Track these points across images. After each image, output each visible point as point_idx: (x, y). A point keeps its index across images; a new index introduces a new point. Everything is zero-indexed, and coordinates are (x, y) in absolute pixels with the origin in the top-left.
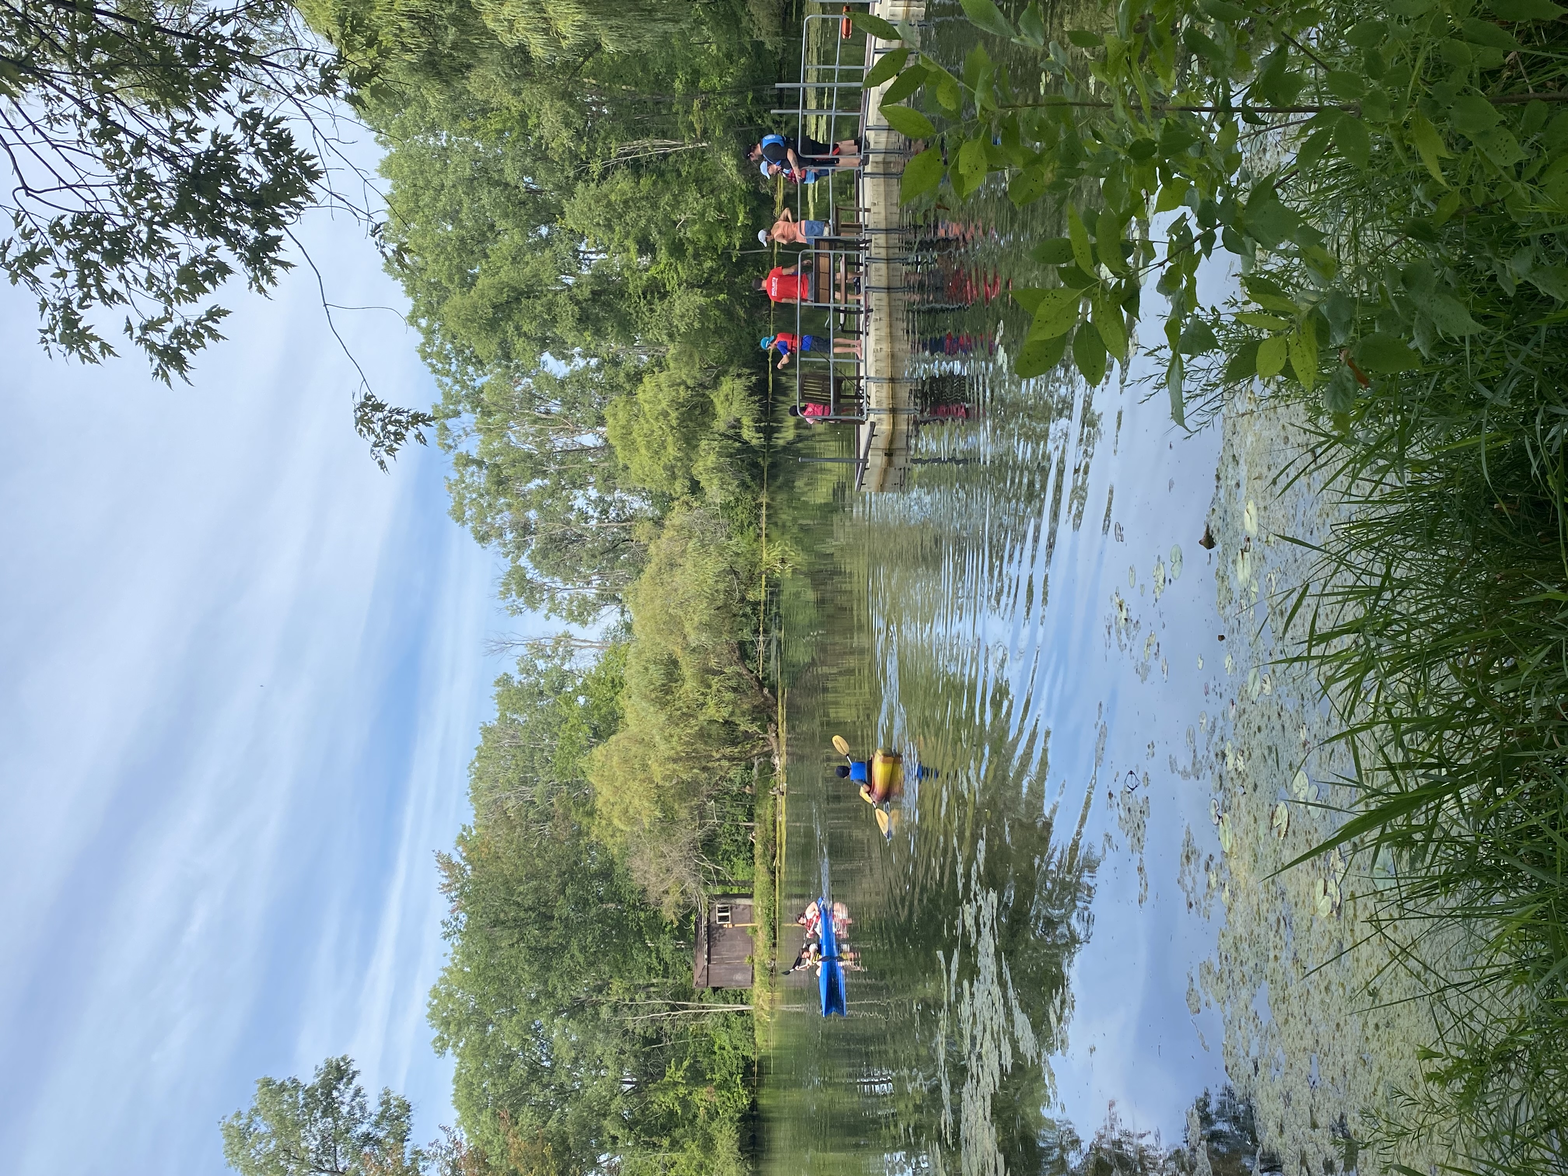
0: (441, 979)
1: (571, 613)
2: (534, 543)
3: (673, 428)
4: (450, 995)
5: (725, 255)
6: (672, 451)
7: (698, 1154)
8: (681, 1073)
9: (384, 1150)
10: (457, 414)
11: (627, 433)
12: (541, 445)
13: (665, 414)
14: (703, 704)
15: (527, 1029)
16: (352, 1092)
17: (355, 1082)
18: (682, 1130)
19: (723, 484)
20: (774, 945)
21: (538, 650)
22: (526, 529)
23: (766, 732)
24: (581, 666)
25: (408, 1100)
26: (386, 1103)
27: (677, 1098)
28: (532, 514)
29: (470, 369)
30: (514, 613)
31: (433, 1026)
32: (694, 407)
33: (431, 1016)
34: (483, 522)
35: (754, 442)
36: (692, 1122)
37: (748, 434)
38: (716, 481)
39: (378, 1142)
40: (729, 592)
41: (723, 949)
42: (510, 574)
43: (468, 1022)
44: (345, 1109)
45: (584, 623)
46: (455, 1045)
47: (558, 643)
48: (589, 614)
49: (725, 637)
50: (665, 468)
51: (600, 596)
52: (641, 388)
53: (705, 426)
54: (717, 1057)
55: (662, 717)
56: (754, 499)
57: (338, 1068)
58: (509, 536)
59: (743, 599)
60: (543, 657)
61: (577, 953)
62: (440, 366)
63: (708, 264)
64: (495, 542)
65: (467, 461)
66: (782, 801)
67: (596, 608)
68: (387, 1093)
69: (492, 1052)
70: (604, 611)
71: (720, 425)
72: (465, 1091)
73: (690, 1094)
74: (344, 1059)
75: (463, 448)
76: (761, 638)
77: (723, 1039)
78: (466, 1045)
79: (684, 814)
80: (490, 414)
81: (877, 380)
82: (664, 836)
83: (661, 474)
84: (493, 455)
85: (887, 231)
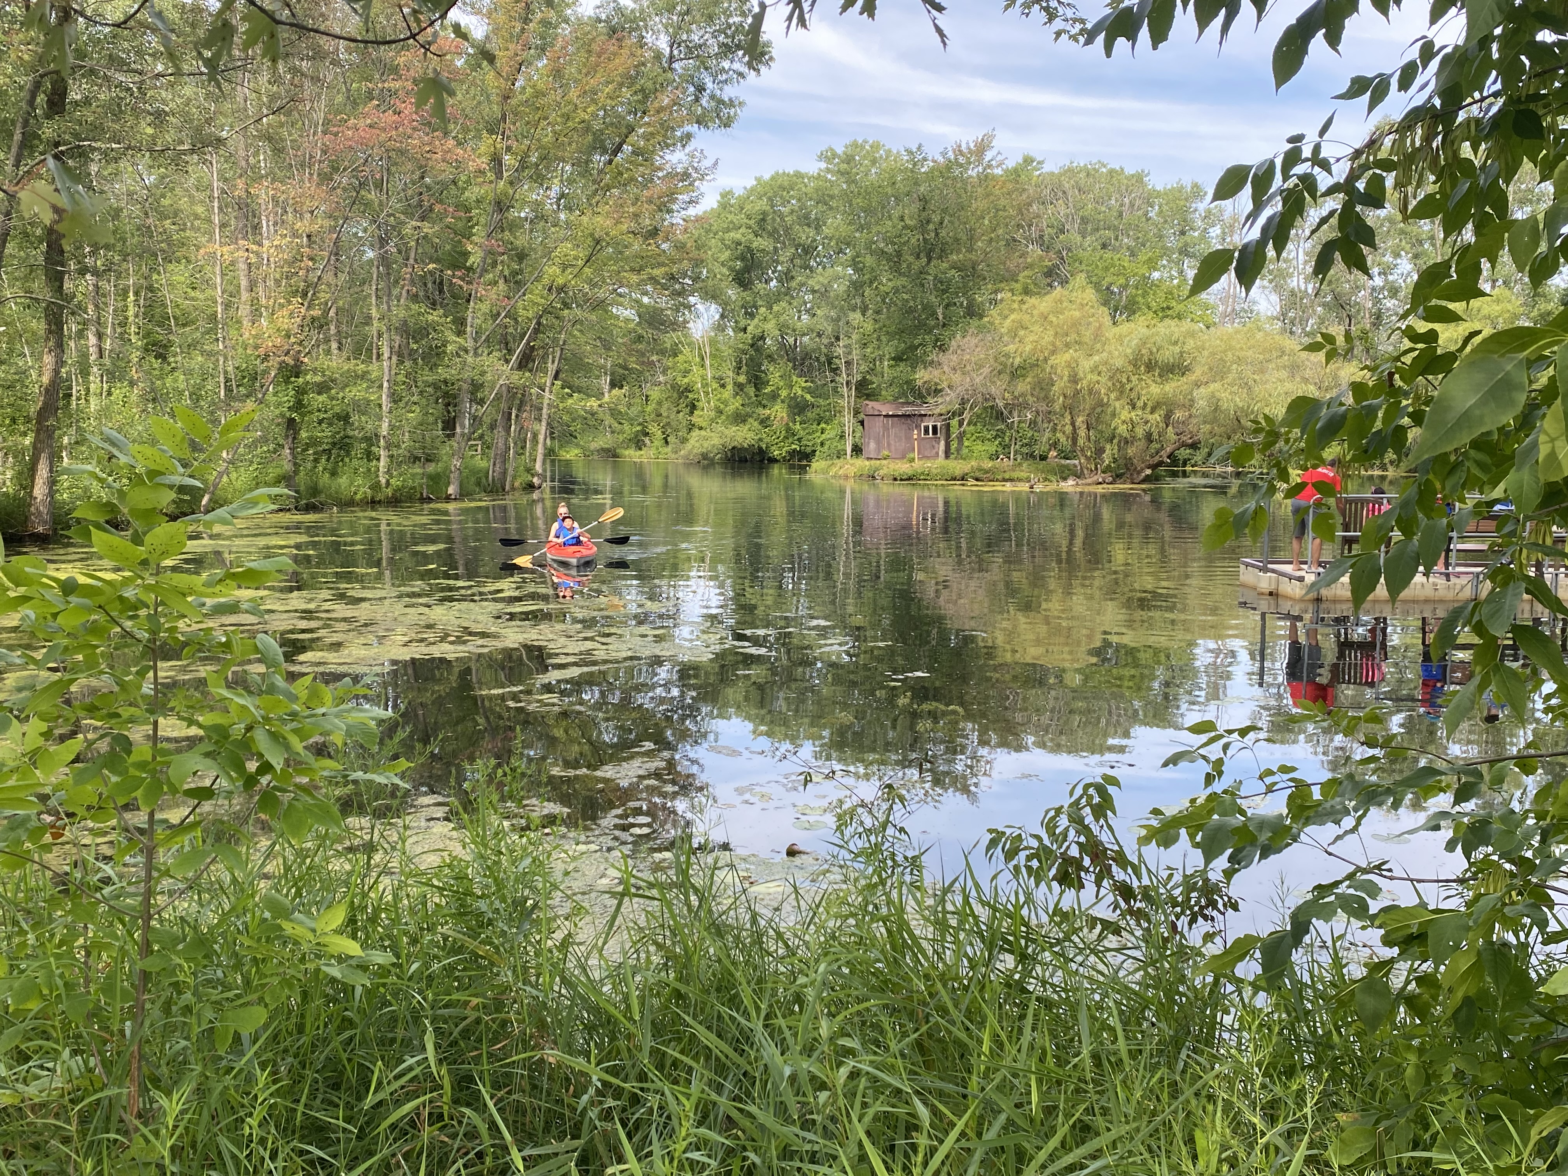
4: (875, 161)
7: (731, 409)
9: (691, 105)
14: (1133, 406)
16: (741, 69)
17: (750, 72)
18: (752, 394)
20: (895, 479)
23: (1104, 472)
27: (778, 389)
31: (846, 146)
33: (855, 144)
36: (759, 403)
41: (896, 430)
43: (850, 182)
46: (828, 171)
49: (1206, 428)
57: (763, 54)
66: (1024, 487)
67: (1279, 288)
69: (820, 207)
72: (787, 183)
78: (829, 182)
82: (998, 369)
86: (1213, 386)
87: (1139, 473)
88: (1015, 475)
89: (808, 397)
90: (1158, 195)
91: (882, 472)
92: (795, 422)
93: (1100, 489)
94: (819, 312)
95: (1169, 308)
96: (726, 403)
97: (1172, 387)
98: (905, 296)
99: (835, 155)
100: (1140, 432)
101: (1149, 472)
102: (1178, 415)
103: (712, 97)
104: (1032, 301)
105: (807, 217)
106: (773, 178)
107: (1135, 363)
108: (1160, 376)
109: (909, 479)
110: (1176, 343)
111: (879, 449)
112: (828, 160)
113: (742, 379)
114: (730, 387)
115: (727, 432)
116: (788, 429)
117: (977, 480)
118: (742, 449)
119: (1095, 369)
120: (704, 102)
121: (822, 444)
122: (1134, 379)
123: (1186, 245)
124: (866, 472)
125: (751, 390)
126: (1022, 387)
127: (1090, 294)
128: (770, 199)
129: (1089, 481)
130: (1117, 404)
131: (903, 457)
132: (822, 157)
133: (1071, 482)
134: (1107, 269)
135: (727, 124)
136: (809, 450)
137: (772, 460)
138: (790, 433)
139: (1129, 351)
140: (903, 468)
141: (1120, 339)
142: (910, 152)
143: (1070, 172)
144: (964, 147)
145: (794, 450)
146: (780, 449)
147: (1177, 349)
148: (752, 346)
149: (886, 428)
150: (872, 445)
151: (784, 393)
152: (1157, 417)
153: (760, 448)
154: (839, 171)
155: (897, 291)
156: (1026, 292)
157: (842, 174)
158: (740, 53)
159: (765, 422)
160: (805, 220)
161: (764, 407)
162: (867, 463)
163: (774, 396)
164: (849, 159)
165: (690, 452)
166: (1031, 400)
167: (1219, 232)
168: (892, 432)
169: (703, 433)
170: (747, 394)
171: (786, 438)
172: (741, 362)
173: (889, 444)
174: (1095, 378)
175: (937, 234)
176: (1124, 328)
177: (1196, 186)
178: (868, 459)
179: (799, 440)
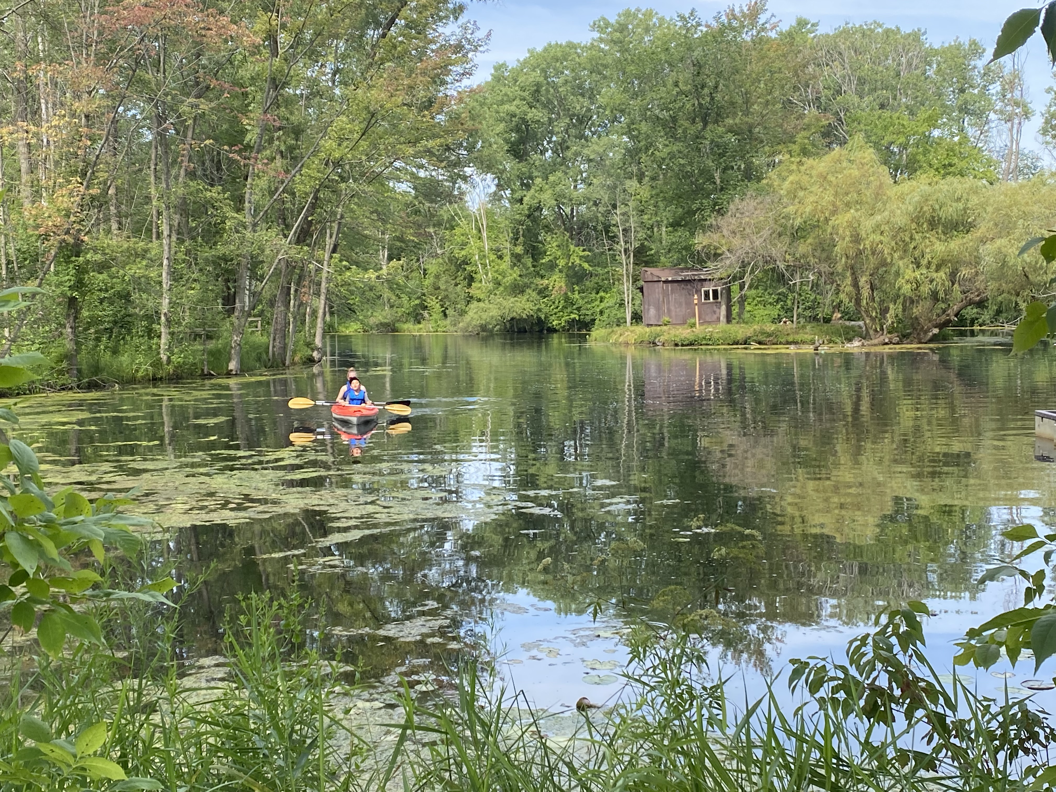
0: (663, 19)
4: (648, 29)
7: (508, 280)
8: (578, 261)
14: (918, 264)
18: (530, 265)
20: (676, 345)
23: (889, 332)
27: (556, 258)
31: (619, 16)
33: (628, 13)
36: (537, 274)
41: (676, 296)
43: (623, 50)
46: (601, 40)
49: (992, 285)
54: (593, 295)
55: (903, 221)
66: (809, 349)
69: (595, 77)
72: (559, 54)
73: (561, 271)
78: (602, 50)
86: (999, 242)
87: (926, 332)
88: (798, 338)
89: (586, 266)
90: (936, 53)
91: (662, 339)
92: (573, 291)
93: (887, 349)
94: (595, 181)
95: (951, 165)
96: (503, 274)
97: (957, 244)
98: (682, 161)
99: (607, 25)
100: (925, 289)
101: (936, 331)
102: (965, 272)
104: (809, 162)
105: (580, 87)
106: (545, 50)
108: (945, 233)
109: (691, 344)
110: (959, 200)
111: (659, 316)
112: (601, 30)
113: (519, 250)
114: (507, 258)
115: (505, 303)
116: (567, 299)
117: (760, 343)
118: (521, 320)
119: (877, 229)
121: (601, 313)
122: (917, 237)
123: (966, 103)
124: (646, 338)
125: (528, 261)
126: (803, 248)
127: (870, 154)
128: (544, 71)
129: (875, 341)
130: (901, 263)
131: (684, 323)
132: (595, 26)
133: (856, 343)
134: (886, 128)
136: (588, 319)
137: (552, 330)
138: (569, 302)
139: (911, 208)
140: (684, 333)
141: (902, 198)
142: (682, 18)
143: (845, 33)
144: (737, 10)
145: (574, 320)
146: (559, 318)
147: (961, 206)
148: (529, 216)
149: (665, 294)
150: (652, 311)
151: (561, 263)
152: (942, 274)
153: (539, 319)
154: (612, 41)
155: (672, 156)
156: (805, 152)
157: (615, 43)
159: (543, 292)
160: (580, 91)
161: (542, 277)
162: (648, 329)
163: (552, 266)
164: (622, 28)
165: (469, 324)
166: (812, 261)
167: (999, 88)
168: (672, 298)
169: (481, 304)
170: (524, 265)
171: (565, 307)
172: (518, 233)
173: (669, 310)
174: (878, 238)
175: (712, 99)
176: (906, 186)
177: (974, 43)
178: (649, 325)
179: (579, 309)
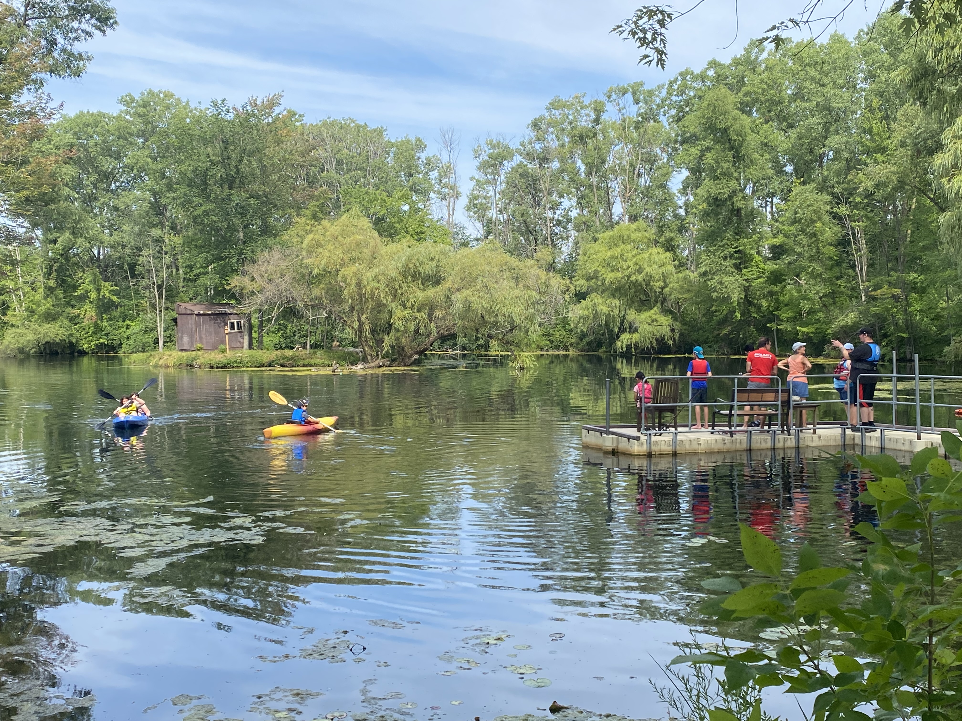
0: (179, 100)
1: (476, 198)
2: (532, 167)
3: (629, 277)
4: (168, 107)
5: (772, 317)
6: (609, 276)
7: (42, 309)
8: (107, 295)
9: (43, 57)
10: (637, 102)
11: (623, 240)
12: (613, 171)
13: (640, 271)
14: (404, 306)
15: (142, 170)
16: (89, 29)
17: (97, 32)
18: (61, 296)
19: (585, 318)
20: (212, 367)
21: (446, 172)
22: (544, 159)
23: (383, 357)
24: (434, 207)
25: (83, 75)
26: (81, 57)
27: (87, 292)
28: (556, 165)
29: (673, 112)
30: (475, 151)
31: (142, 94)
32: (646, 294)
33: (150, 92)
34: (549, 124)
35: (619, 344)
36: (68, 304)
37: (625, 339)
38: (586, 313)
39: (50, 52)
40: (495, 325)
41: (207, 326)
42: (507, 147)
43: (146, 122)
44: (75, 24)
45: (468, 209)
46: (128, 113)
47: (452, 188)
48: (475, 213)
49: (460, 323)
50: (596, 272)
51: (490, 221)
52: (661, 250)
53: (630, 304)
54: (120, 323)
55: (393, 274)
56: (571, 345)
57: (109, 18)
58: (538, 146)
59: (490, 337)
60: (440, 176)
61: (203, 208)
62: (676, 87)
63: (764, 303)
64: (533, 135)
65: (599, 111)
66: (328, 371)
67: (481, 218)
68: (89, 58)
69: (121, 142)
70: (478, 225)
71: (632, 315)
72: (91, 121)
73: (91, 302)
74: (115, 22)
75: (609, 107)
76: (459, 352)
77: (136, 327)
78: (128, 121)
79: (316, 292)
80: (637, 128)
81: (674, 441)
82: (297, 277)
83: (591, 268)
84: (604, 132)
85: (798, 448)
86: (466, 293)
87: (409, 358)
88: (313, 361)
89: (115, 298)
90: (392, 145)
91: (199, 362)
93: (380, 371)
95: (422, 233)
96: (38, 304)
97: (432, 292)
98: (214, 218)
99: (133, 100)
100: (412, 327)
101: (416, 357)
102: (438, 313)
103: (64, 50)
105: (109, 149)
107: (404, 274)
108: (423, 284)
109: (225, 367)
110: (432, 260)
111: (192, 343)
112: (127, 104)
113: (52, 283)
114: (41, 290)
115: (40, 329)
116: (96, 325)
117: (282, 365)
118: (54, 344)
119: (376, 279)
120: (56, 54)
121: (128, 338)
122: (405, 286)
124: (184, 361)
125: (60, 293)
127: (364, 221)
129: (372, 365)
130: (393, 305)
131: (214, 348)
133: (360, 366)
134: (371, 202)
135: (77, 73)
136: (115, 343)
137: (82, 353)
138: (98, 329)
139: (400, 265)
140: (216, 357)
141: (392, 255)
142: (216, 104)
143: (328, 125)
144: (258, 102)
145: (103, 344)
146: (89, 342)
147: (434, 264)
148: (62, 255)
149: (198, 325)
150: (186, 339)
151: (92, 296)
152: (423, 315)
153: (71, 343)
154: (136, 113)
155: (206, 214)
156: (316, 217)
158: (88, 16)
159: (75, 320)
161: (73, 306)
162: (184, 354)
163: (84, 298)
164: (145, 104)
165: (7, 347)
166: (325, 301)
168: (203, 328)
169: (18, 330)
170: (56, 296)
171: (94, 333)
172: (51, 267)
173: (201, 338)
174: (377, 285)
176: (393, 247)
177: (418, 140)
178: (182, 350)
179: (107, 335)
